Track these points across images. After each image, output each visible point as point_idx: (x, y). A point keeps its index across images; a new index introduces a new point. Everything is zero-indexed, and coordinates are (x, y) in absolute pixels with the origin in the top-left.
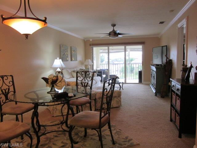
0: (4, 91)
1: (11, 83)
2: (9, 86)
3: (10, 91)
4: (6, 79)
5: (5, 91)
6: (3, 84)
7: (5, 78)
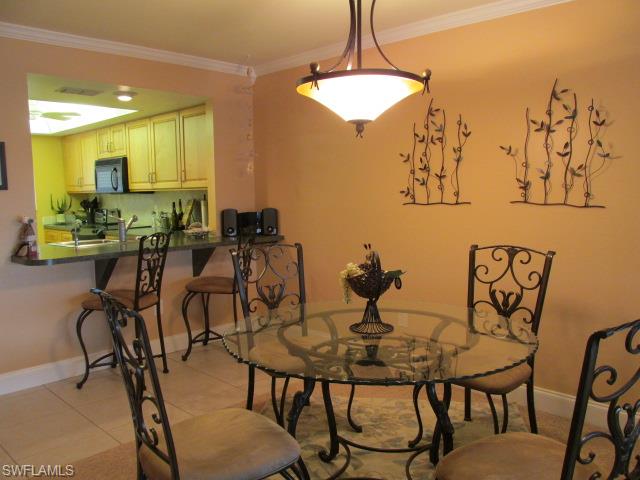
0: (500, 298)
1: (535, 279)
2: (522, 288)
3: (520, 306)
4: (521, 261)
5: (506, 298)
6: (506, 272)
7: (523, 256)
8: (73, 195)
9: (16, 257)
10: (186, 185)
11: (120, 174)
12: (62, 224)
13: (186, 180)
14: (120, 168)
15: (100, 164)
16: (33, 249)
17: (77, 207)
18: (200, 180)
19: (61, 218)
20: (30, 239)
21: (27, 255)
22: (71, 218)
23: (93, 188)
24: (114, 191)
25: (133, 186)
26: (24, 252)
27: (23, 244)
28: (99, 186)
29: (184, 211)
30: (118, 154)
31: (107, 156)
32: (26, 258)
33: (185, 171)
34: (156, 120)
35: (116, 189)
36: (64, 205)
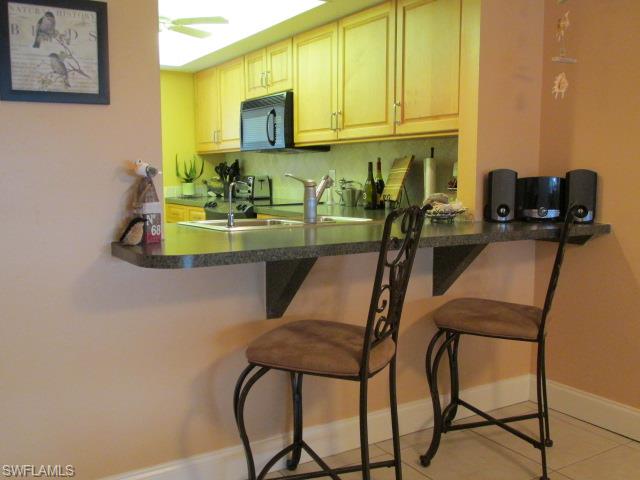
8: (206, 156)
9: (120, 245)
10: (402, 130)
11: (280, 120)
12: (190, 197)
13: (403, 121)
14: (280, 111)
15: (249, 106)
16: (154, 231)
17: (210, 174)
18: (436, 117)
19: (188, 189)
20: (149, 208)
21: (143, 243)
22: (203, 190)
23: (237, 145)
24: (271, 147)
25: (301, 138)
26: (135, 236)
27: (135, 220)
28: (246, 140)
29: (385, 178)
30: (278, 89)
31: (259, 93)
32: (139, 250)
33: (402, 105)
34: (348, 23)
35: (273, 143)
36: (193, 170)
